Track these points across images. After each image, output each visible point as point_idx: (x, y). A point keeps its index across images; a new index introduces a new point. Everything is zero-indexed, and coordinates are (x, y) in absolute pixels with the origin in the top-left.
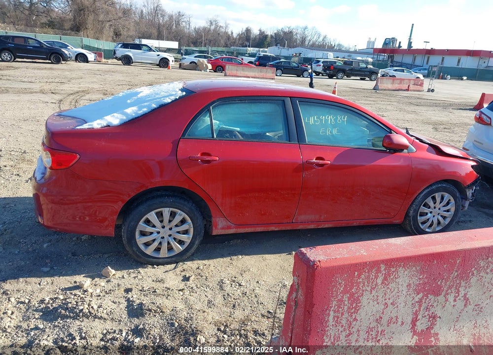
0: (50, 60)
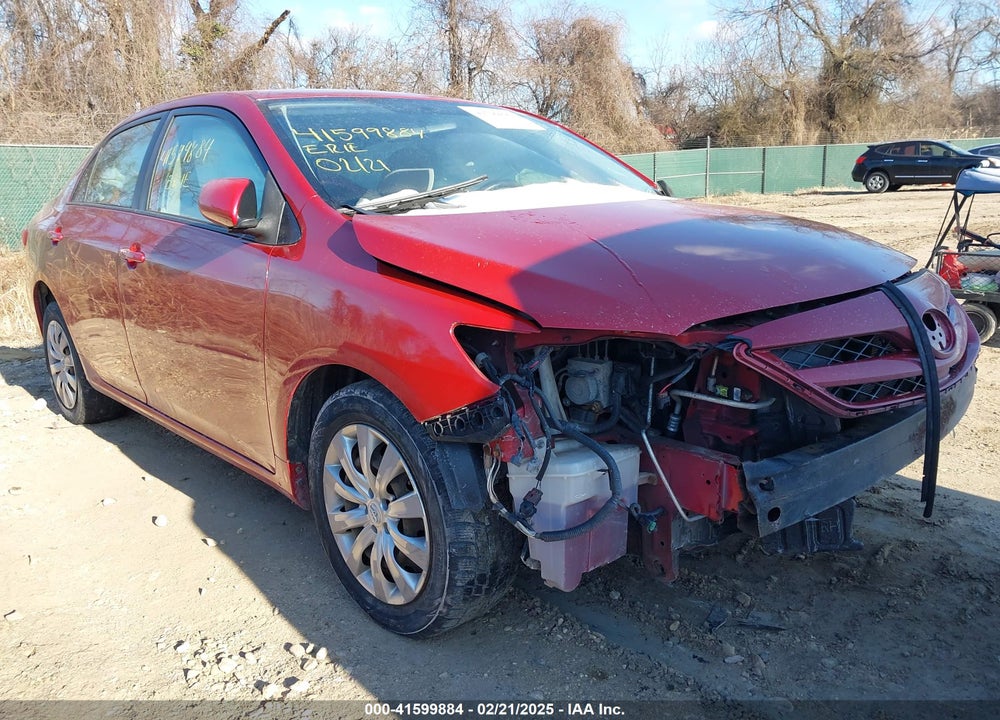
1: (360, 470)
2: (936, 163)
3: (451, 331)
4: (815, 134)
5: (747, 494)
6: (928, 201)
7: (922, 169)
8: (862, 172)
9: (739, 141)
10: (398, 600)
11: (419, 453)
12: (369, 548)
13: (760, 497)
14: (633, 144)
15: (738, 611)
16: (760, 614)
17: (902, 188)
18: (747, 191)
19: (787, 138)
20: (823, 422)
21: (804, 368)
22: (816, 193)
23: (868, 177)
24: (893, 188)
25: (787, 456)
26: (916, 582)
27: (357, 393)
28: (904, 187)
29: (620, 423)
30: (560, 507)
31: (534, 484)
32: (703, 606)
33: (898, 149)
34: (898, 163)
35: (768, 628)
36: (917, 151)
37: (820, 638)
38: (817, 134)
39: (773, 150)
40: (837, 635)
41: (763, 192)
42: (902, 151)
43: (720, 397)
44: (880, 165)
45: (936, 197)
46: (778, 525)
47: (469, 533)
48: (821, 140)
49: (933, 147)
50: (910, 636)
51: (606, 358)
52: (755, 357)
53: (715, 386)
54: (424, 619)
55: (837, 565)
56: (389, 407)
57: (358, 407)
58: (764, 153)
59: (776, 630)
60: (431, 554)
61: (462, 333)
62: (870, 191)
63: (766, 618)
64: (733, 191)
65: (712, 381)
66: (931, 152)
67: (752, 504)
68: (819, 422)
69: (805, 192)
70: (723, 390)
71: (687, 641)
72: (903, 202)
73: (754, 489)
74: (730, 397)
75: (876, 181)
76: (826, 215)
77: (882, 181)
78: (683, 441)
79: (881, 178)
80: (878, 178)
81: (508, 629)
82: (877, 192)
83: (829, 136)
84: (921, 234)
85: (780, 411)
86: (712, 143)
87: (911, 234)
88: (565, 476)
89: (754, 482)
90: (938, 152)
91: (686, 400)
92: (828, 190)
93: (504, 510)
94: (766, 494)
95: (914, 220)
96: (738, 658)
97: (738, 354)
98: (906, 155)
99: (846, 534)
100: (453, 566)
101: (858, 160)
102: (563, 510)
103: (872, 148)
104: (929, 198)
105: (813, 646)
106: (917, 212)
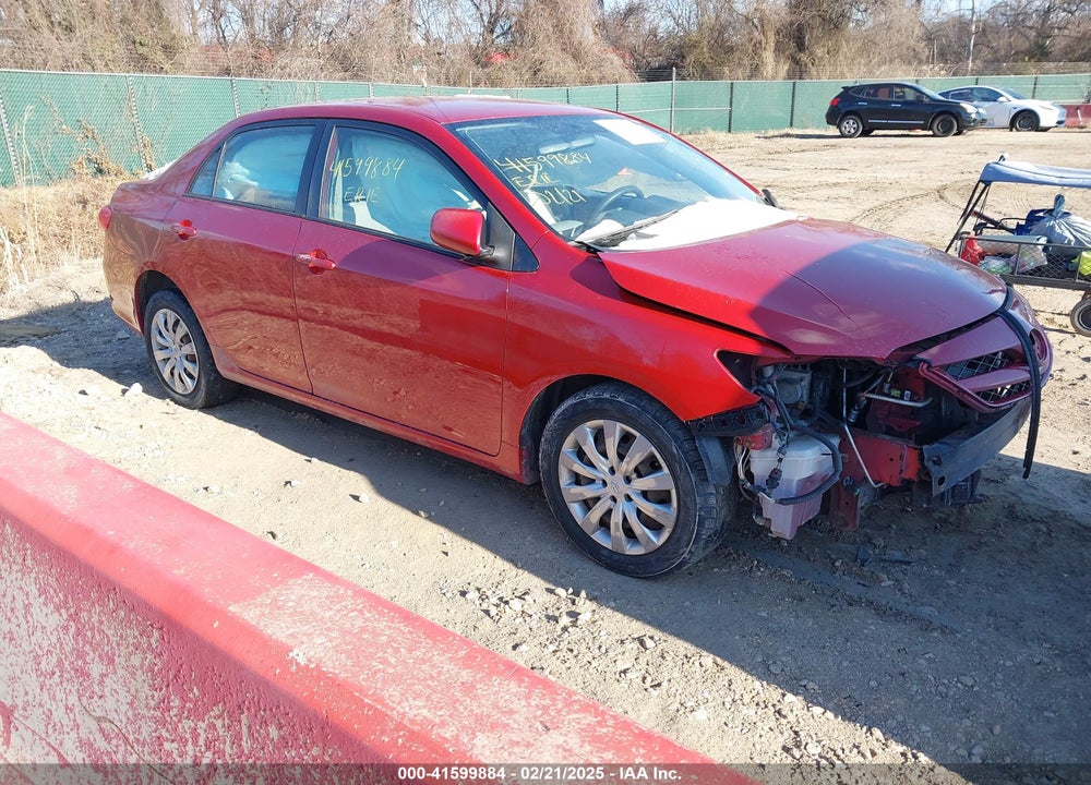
0: (930, 129)
1: (605, 455)
2: (909, 108)
3: (715, 355)
4: (784, 68)
5: (925, 468)
6: (903, 150)
7: (895, 114)
8: (836, 115)
9: (706, 73)
10: (638, 551)
11: (673, 443)
12: (609, 512)
13: (933, 469)
14: (595, 75)
15: (877, 551)
16: (892, 552)
17: (873, 133)
18: (714, 129)
19: (755, 72)
20: (966, 415)
21: (961, 378)
22: (788, 135)
23: (841, 121)
24: (866, 133)
25: (944, 440)
26: (996, 525)
27: (606, 396)
28: (875, 132)
29: (820, 419)
30: (792, 480)
31: (775, 465)
32: (850, 548)
33: (872, 91)
34: (870, 106)
35: (902, 562)
36: (891, 94)
37: (940, 567)
38: (786, 68)
39: (740, 84)
40: (950, 564)
41: (730, 131)
42: (875, 94)
43: (893, 397)
44: (855, 108)
45: (909, 146)
46: (942, 488)
47: (712, 501)
48: (790, 76)
49: (906, 90)
50: (1002, 563)
51: (808, 369)
52: (934, 373)
53: (890, 388)
54: (667, 564)
55: (936, 515)
56: (643, 408)
57: (607, 406)
58: (732, 88)
59: (908, 563)
60: (678, 516)
61: (723, 356)
62: (843, 136)
63: (898, 555)
64: (699, 129)
65: (887, 386)
66: (903, 97)
67: (928, 474)
68: (963, 414)
69: (776, 133)
70: (896, 393)
71: (850, 573)
72: (878, 151)
73: (929, 464)
74: (902, 398)
75: (850, 125)
76: (808, 166)
77: (855, 126)
78: (866, 429)
79: (855, 122)
80: (851, 122)
81: (716, 570)
82: (851, 137)
83: (798, 71)
84: (909, 194)
85: (936, 406)
86: (678, 75)
87: (900, 194)
88: (800, 459)
89: (929, 460)
90: (910, 96)
91: (869, 400)
92: (800, 132)
93: (749, 484)
94: (937, 467)
95: (896, 176)
96: (889, 583)
97: (922, 370)
98: (880, 98)
99: (972, 491)
100: (701, 524)
101: (833, 102)
102: (795, 483)
103: (846, 89)
104: (904, 147)
105: (937, 572)
106: (895, 165)
